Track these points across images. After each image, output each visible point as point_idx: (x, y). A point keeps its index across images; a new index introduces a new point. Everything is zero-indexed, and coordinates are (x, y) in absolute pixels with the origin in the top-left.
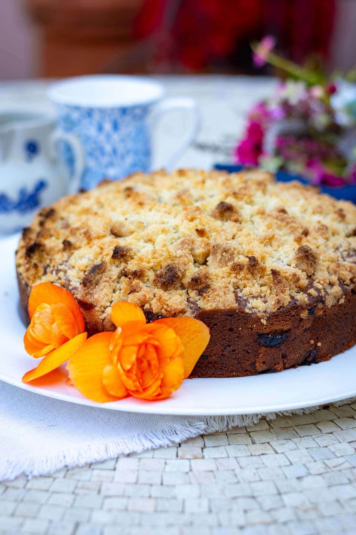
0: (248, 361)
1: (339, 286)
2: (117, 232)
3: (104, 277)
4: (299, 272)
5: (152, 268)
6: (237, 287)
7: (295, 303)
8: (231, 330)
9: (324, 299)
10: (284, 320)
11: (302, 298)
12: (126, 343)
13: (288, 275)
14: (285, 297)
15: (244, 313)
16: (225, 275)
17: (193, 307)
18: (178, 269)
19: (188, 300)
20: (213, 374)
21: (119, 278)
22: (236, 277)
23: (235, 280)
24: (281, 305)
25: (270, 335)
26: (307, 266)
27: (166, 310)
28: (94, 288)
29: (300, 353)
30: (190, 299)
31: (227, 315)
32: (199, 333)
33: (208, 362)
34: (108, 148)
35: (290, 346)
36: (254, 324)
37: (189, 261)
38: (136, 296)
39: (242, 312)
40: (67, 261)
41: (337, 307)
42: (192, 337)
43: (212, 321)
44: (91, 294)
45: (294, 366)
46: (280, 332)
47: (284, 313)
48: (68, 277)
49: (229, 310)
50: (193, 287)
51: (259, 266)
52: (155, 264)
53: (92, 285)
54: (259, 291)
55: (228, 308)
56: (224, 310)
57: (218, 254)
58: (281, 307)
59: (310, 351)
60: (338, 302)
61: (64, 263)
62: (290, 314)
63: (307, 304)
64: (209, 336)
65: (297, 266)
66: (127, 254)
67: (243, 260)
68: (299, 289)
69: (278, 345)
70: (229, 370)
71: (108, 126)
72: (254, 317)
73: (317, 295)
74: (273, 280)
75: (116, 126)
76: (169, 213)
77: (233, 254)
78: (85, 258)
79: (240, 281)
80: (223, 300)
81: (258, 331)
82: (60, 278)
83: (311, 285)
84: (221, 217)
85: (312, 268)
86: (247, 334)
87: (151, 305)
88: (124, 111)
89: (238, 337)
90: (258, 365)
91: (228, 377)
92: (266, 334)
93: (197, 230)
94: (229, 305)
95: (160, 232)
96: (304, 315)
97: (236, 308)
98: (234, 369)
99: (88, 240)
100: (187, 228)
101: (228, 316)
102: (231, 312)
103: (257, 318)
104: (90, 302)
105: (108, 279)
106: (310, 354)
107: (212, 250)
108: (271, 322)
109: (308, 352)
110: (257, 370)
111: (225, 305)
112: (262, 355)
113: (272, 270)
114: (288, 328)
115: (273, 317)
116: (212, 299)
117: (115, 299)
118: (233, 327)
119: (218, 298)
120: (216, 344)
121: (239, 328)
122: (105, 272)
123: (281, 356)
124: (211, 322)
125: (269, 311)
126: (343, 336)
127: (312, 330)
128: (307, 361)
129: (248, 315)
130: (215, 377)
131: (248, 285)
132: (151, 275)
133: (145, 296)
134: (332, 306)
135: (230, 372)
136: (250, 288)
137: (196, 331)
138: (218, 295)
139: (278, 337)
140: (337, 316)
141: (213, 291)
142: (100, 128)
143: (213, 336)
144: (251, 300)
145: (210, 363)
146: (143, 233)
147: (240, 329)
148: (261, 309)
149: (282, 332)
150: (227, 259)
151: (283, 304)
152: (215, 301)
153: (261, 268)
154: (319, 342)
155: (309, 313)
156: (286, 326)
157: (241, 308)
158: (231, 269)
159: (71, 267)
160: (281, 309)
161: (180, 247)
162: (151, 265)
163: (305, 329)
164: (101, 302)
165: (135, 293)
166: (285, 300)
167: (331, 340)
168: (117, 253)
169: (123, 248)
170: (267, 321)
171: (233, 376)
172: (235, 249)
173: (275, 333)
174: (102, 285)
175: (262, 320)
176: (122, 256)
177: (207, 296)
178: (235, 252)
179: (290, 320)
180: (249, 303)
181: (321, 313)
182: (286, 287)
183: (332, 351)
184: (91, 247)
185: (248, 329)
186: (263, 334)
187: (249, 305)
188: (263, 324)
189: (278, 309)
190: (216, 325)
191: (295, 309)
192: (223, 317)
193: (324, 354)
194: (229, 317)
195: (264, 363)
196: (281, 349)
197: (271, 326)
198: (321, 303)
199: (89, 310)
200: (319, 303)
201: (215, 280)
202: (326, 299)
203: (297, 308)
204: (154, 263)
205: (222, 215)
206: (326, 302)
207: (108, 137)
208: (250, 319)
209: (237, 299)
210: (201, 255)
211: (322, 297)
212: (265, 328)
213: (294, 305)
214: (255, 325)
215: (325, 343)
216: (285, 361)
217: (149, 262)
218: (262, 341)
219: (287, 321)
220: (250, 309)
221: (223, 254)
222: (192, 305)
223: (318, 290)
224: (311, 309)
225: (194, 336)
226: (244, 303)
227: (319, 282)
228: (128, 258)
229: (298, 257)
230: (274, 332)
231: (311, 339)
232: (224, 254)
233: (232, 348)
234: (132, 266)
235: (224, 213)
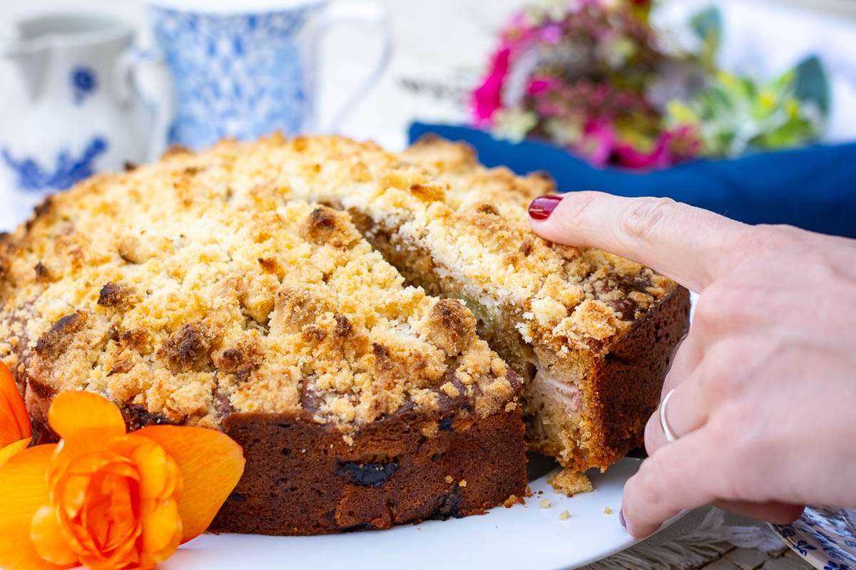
0: (321, 508)
1: (508, 377)
2: (128, 254)
3: (76, 340)
4: (430, 350)
5: (165, 327)
6: (309, 372)
7: (412, 409)
8: (285, 452)
9: (471, 402)
10: (389, 439)
11: (425, 398)
12: (73, 470)
13: (406, 354)
14: (393, 396)
15: (311, 423)
16: (291, 348)
17: (220, 406)
18: (202, 334)
19: (214, 392)
20: (258, 528)
21: (105, 341)
22: (310, 353)
23: (308, 359)
24: (383, 411)
25: (362, 465)
26: (446, 339)
27: (170, 409)
28: (56, 359)
29: (423, 499)
30: (219, 390)
31: (279, 425)
32: (221, 454)
33: (248, 506)
34: (226, 85)
35: (402, 486)
36: (331, 443)
37: (234, 318)
38: (120, 381)
39: (307, 421)
40: (32, 303)
41: (501, 416)
42: (207, 463)
43: (251, 434)
44: (50, 370)
45: (414, 520)
46: (383, 461)
47: (388, 427)
48: (27, 332)
49: (281, 416)
50: (227, 366)
51: (353, 335)
52: (170, 321)
53: (52, 352)
54: (348, 381)
55: (280, 412)
56: (272, 415)
57: (286, 307)
58: (383, 414)
59: (444, 496)
60: (503, 407)
61: (27, 305)
62: (401, 429)
63: (434, 411)
64: (243, 462)
65: (430, 338)
66: (123, 300)
67: (327, 322)
68: (426, 381)
69: (379, 483)
70: (286, 523)
71: (225, 47)
72: (329, 429)
73: (458, 394)
74: (377, 363)
75: (239, 48)
76: (228, 224)
77: (314, 309)
78: (61, 299)
79: (317, 362)
80: (273, 397)
81: (339, 456)
82: (13, 334)
83: (449, 376)
84: (313, 237)
85: (455, 343)
86: (318, 460)
87: (145, 398)
88: (252, 21)
89: (299, 465)
90: (339, 517)
91: (285, 534)
92: (353, 462)
93: (261, 261)
94: (282, 407)
95: (196, 259)
96: (430, 430)
97: (296, 414)
98: (295, 521)
99: (75, 266)
100: (247, 254)
101: (280, 428)
102: (287, 420)
103: (336, 433)
104: (47, 384)
105: (82, 344)
106: (445, 500)
107: (277, 300)
108: (363, 441)
109: (439, 498)
110: (338, 525)
111: (275, 405)
112: (346, 499)
113: (375, 345)
114: (398, 453)
115: (366, 433)
116: (254, 393)
117: (92, 381)
118: (290, 446)
119: (264, 392)
120: (260, 476)
121: (301, 449)
122: (80, 331)
123: (384, 503)
124: (248, 436)
125: (359, 420)
126: (517, 469)
127: (451, 458)
128: (438, 513)
129: (319, 426)
130: (261, 533)
131: (329, 369)
132: (158, 340)
133: (136, 380)
134: (490, 415)
135: (289, 526)
136: (332, 377)
137: (216, 452)
138: (266, 387)
139: (377, 469)
140: (503, 433)
141: (259, 380)
142: (212, 50)
143: (253, 461)
144: (328, 399)
145: (252, 508)
146: (168, 260)
147: (304, 451)
148: (344, 416)
149: (386, 462)
150: (301, 318)
151: (387, 409)
152: (260, 397)
153: (357, 339)
154: (463, 480)
155: (439, 427)
156: (393, 450)
157: (307, 413)
158: (303, 338)
159: (36, 314)
160: (383, 418)
161: (221, 290)
162: (161, 322)
163: (434, 456)
164: (66, 386)
165: (120, 374)
166: (391, 402)
167: (489, 475)
168: (106, 296)
169: (119, 288)
170: (354, 439)
171: (293, 534)
172: (318, 301)
173: (373, 461)
174: (71, 352)
175: (345, 437)
176: (115, 302)
177: (245, 386)
178: (319, 306)
179: (401, 438)
180: (325, 403)
181: (468, 427)
182: (399, 378)
183: (493, 495)
184: (75, 280)
185: (320, 451)
186: (349, 462)
187: (324, 408)
188: (348, 445)
189: (377, 419)
190: (258, 441)
191: (412, 420)
192: (270, 428)
193: (474, 501)
194: (283, 429)
195: (351, 514)
196: (386, 491)
197: (364, 449)
198: (465, 410)
199: (46, 398)
200: (460, 409)
201: (269, 357)
202: (477, 402)
203: (415, 417)
204: (169, 317)
205: (314, 234)
206: (477, 408)
207: (226, 66)
208: (322, 433)
209: (303, 396)
210: (259, 307)
211: (467, 398)
212: (352, 452)
213: (408, 412)
214: (332, 446)
215: (478, 481)
216: (395, 512)
217: (159, 317)
218: (347, 474)
219: (395, 440)
220: (324, 415)
221: (295, 309)
222: (219, 402)
223: (462, 386)
224: (445, 419)
225: (209, 461)
226: (315, 403)
227: (465, 371)
228: (125, 306)
229: (433, 322)
230: (370, 458)
231: (446, 474)
232: (297, 308)
233: (289, 483)
234: (130, 322)
235: (318, 230)
